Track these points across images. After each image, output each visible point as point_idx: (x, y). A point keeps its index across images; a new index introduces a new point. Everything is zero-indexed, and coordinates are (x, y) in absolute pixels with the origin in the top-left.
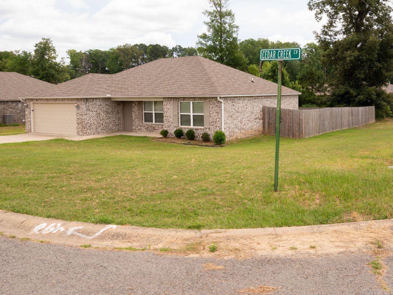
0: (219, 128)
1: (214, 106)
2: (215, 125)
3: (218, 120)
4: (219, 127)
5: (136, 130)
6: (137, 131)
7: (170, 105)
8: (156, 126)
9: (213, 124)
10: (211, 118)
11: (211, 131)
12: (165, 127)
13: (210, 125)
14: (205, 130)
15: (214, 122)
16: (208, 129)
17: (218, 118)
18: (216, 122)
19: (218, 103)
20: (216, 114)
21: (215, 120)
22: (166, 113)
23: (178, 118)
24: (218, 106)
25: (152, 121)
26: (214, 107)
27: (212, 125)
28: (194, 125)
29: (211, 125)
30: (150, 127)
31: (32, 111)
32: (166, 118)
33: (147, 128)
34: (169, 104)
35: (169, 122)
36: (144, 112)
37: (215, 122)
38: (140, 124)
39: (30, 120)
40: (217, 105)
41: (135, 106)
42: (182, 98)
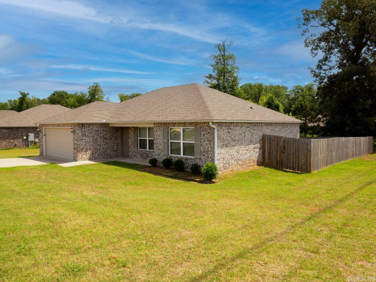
0: (211, 159)
1: (206, 132)
2: (206, 155)
3: (210, 149)
4: (211, 157)
6: (133, 157)
7: (160, 132)
8: (150, 153)
9: (204, 154)
10: (202, 146)
11: (202, 161)
12: (155, 155)
13: (201, 155)
14: (195, 161)
15: (205, 152)
16: (199, 159)
17: (210, 147)
18: (207, 152)
19: (211, 130)
20: (208, 142)
21: (206, 149)
22: (156, 140)
23: (168, 146)
24: (211, 133)
25: (146, 148)
26: (205, 134)
27: (203, 155)
28: (184, 155)
29: (202, 155)
30: (144, 154)
31: (44, 135)
32: (156, 145)
33: (142, 155)
34: (159, 130)
35: (159, 150)
36: (139, 138)
37: (206, 152)
38: (135, 150)
39: (42, 144)
40: (209, 131)
41: (131, 132)
42: (171, 123)
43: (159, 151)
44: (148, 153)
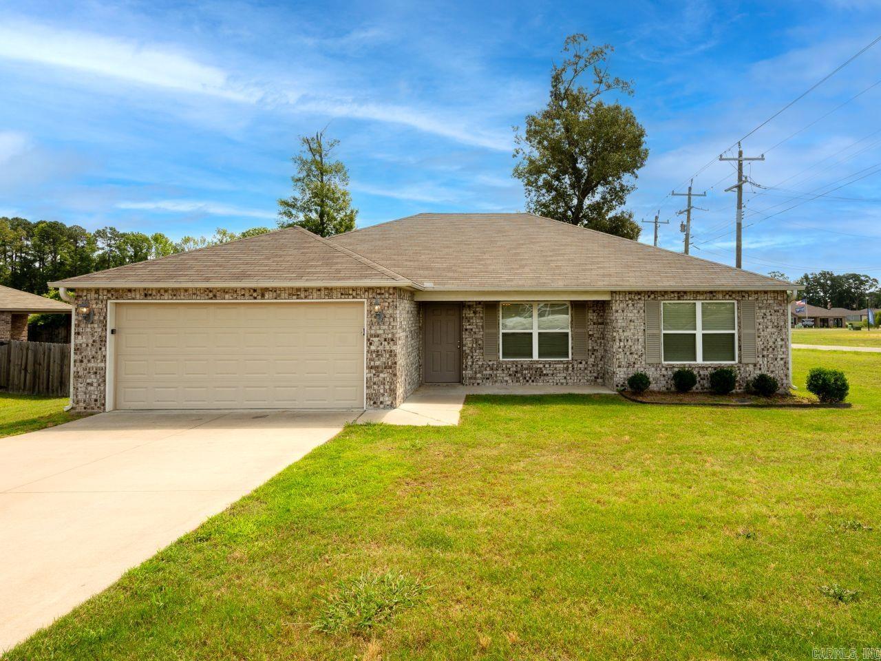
0: (782, 362)
1: (768, 311)
2: (773, 356)
3: (780, 343)
4: (782, 359)
5: (475, 378)
6: (480, 381)
7: (635, 311)
8: (547, 366)
9: (765, 353)
10: (760, 339)
11: (760, 369)
12: (619, 367)
13: (758, 357)
14: (742, 369)
15: (768, 350)
16: (751, 366)
17: (779, 340)
18: (774, 349)
19: (781, 305)
20: (774, 330)
21: (771, 344)
22: (621, 331)
23: (658, 344)
24: (782, 311)
25: (531, 355)
26: (768, 314)
27: (763, 356)
28: (704, 359)
29: (761, 356)
30: (526, 369)
31: (113, 332)
32: (622, 344)
33: (516, 372)
34: (632, 308)
35: (631, 354)
36: (502, 331)
37: (771, 349)
38: (490, 363)
39: (103, 365)
40: (775, 308)
41: (472, 315)
42: (673, 292)
43: (630, 356)
44: (541, 366)
